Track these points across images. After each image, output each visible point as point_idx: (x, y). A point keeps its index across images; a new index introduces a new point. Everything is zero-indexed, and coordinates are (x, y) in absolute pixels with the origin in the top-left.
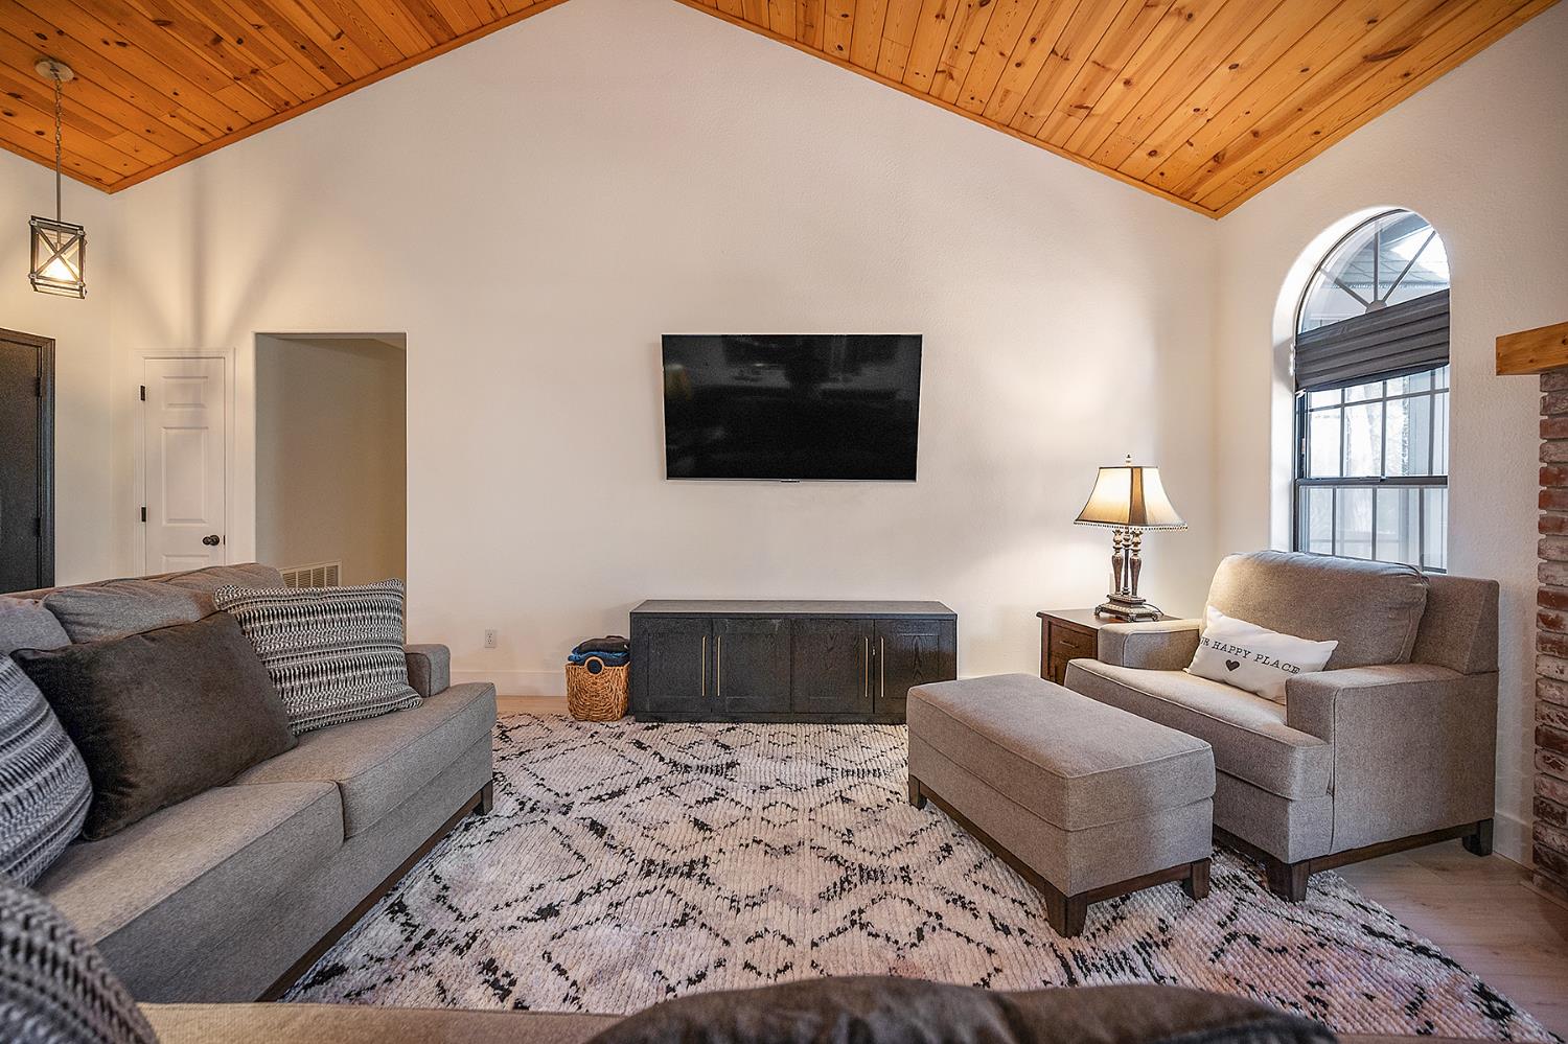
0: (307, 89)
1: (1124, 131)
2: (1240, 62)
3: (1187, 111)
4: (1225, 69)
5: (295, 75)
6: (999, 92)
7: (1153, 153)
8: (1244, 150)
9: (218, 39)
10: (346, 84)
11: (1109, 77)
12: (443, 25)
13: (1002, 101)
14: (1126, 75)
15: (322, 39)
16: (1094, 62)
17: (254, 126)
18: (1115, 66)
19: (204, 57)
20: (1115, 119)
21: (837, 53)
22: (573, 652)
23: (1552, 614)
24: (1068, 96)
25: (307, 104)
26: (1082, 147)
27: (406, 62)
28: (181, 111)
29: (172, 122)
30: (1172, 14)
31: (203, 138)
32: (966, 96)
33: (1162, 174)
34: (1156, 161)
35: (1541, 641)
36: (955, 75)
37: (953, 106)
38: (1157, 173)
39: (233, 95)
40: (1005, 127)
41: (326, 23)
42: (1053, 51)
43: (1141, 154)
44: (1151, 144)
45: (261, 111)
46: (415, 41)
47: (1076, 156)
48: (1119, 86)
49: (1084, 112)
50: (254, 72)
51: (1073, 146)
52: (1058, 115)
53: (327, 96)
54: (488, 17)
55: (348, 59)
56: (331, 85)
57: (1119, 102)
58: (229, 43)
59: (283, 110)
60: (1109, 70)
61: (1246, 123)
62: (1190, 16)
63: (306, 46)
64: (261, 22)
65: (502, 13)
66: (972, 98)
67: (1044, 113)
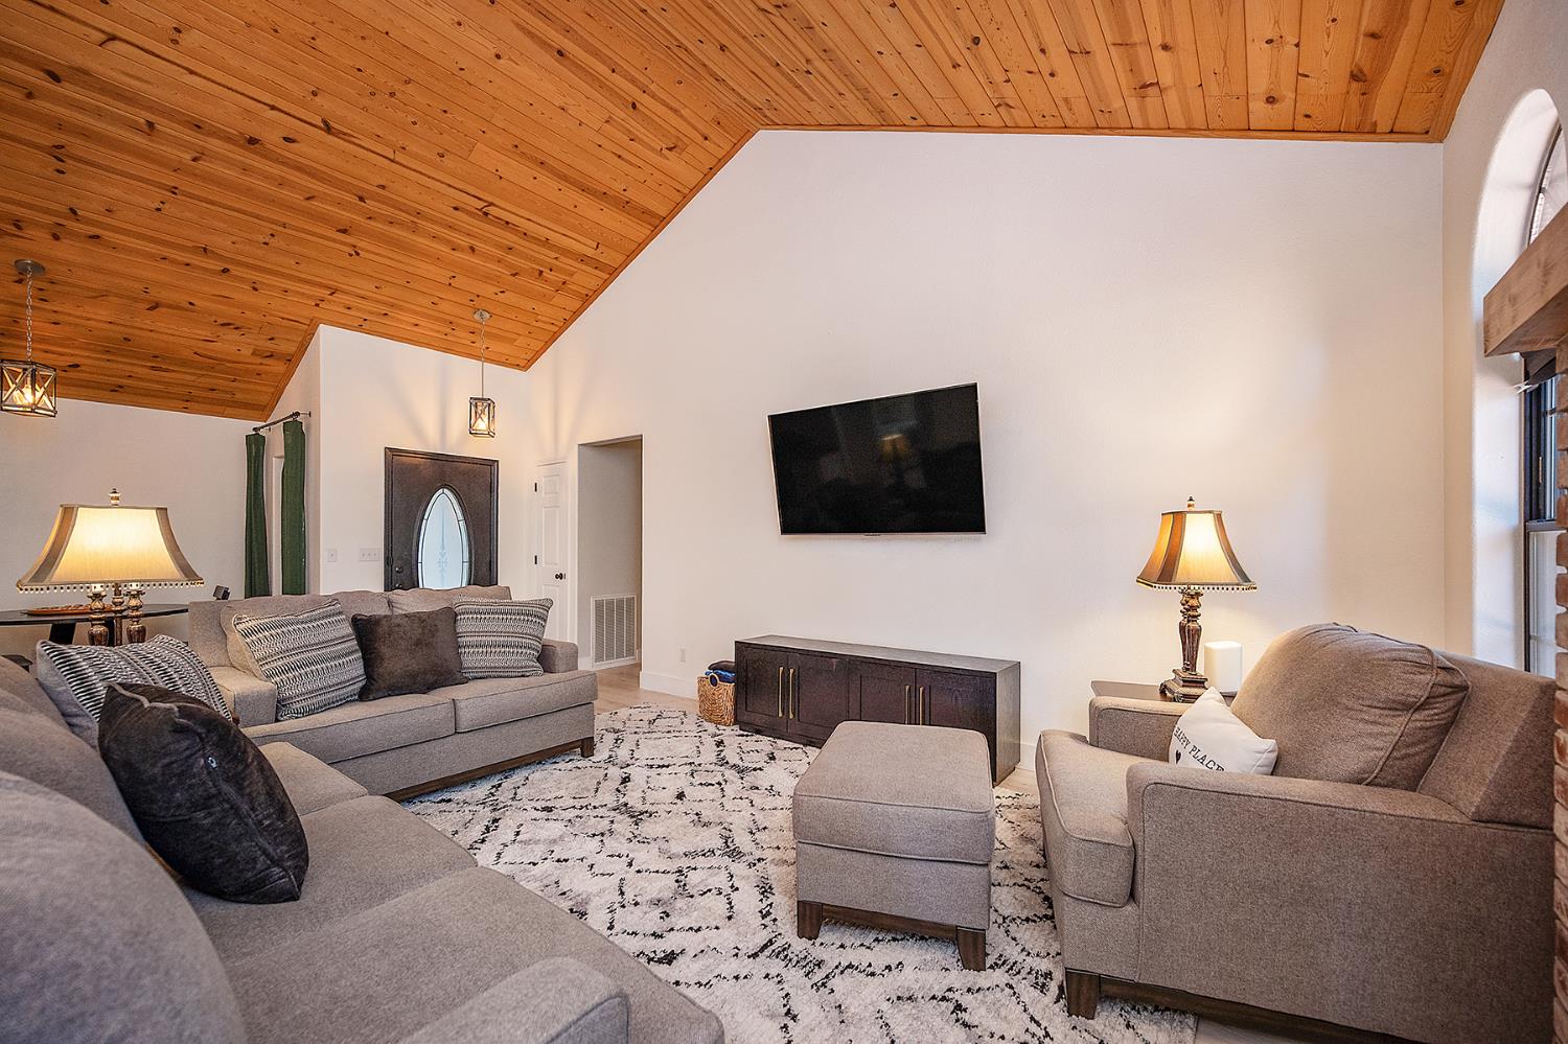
0: (594, 283)
1: (1214, 91)
3: (1259, 47)
5: (585, 278)
6: (1061, 103)
7: (1271, 100)
9: (541, 272)
10: (614, 272)
11: (1143, 50)
12: (652, 214)
13: (1071, 110)
14: (1156, 42)
15: (590, 252)
16: (1115, 44)
17: (576, 314)
18: (1138, 39)
19: (538, 286)
20: (1192, 82)
21: (914, 123)
22: (709, 668)
24: (1124, 82)
25: (597, 292)
26: (1189, 122)
27: (641, 246)
28: (539, 317)
29: (537, 324)
31: (555, 329)
32: (1037, 117)
33: (1307, 117)
34: (1284, 106)
36: (1011, 104)
37: (1037, 129)
38: (1300, 119)
39: (559, 300)
40: (1096, 129)
41: (589, 242)
42: (1070, 52)
43: (1259, 105)
44: (1258, 93)
45: (577, 304)
46: (639, 231)
47: (1190, 131)
48: (1161, 54)
49: (1154, 89)
50: (564, 283)
51: (1179, 124)
52: (1132, 102)
53: (605, 284)
54: (678, 198)
55: (609, 257)
56: (606, 276)
57: (1179, 68)
58: (546, 272)
59: (587, 299)
60: (1135, 44)
61: (1346, 31)
63: (583, 259)
64: (557, 255)
65: (686, 191)
66: (1044, 117)
67: (1117, 105)
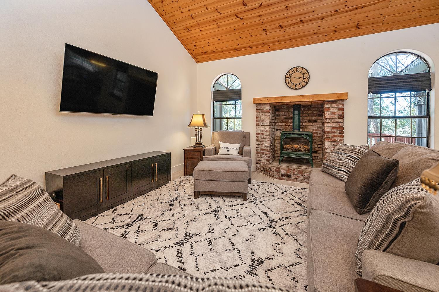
1: (193, 38)
2: (220, 39)
3: (206, 42)
4: (217, 39)
6: (172, 14)
7: (195, 46)
8: (210, 53)
11: (198, 27)
13: (171, 16)
14: (201, 29)
16: (198, 23)
18: (201, 26)
20: (193, 35)
23: (257, 136)
24: (187, 25)
26: (182, 37)
30: (217, 25)
32: (162, 9)
33: (194, 51)
34: (195, 47)
35: (256, 139)
36: (163, 3)
37: (157, 9)
38: (193, 50)
40: (167, 22)
42: (192, 15)
43: (193, 45)
44: (196, 44)
47: (179, 38)
48: (199, 30)
49: (188, 30)
51: (180, 35)
52: (182, 28)
57: (196, 33)
60: (200, 26)
61: (214, 49)
62: (219, 27)
66: (164, 11)
67: (179, 25)
